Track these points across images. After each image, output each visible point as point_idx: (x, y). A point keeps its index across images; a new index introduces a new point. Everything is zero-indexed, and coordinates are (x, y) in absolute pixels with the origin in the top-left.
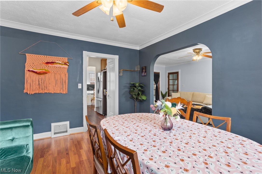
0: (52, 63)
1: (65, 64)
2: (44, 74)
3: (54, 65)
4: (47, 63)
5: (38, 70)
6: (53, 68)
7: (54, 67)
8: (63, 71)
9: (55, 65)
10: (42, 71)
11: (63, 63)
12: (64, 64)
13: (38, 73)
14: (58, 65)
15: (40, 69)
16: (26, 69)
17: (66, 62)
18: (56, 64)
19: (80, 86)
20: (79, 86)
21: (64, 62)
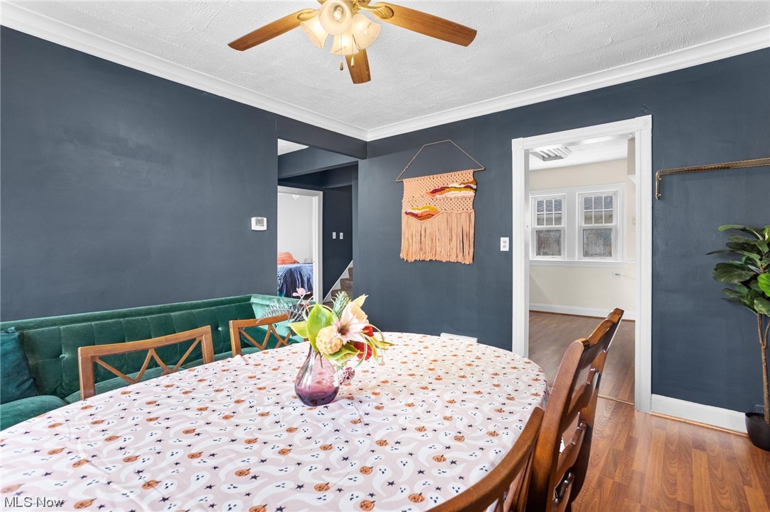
0: (442, 189)
1: (468, 187)
2: (428, 218)
3: (444, 195)
4: (435, 191)
5: (420, 210)
6: (444, 202)
7: (445, 200)
8: (463, 207)
9: (447, 194)
10: (424, 212)
11: (463, 186)
12: (465, 187)
13: (420, 217)
14: (452, 192)
15: (422, 209)
16: (403, 211)
17: (468, 183)
18: (449, 191)
19: (504, 244)
20: (502, 244)
21: (464, 184)
